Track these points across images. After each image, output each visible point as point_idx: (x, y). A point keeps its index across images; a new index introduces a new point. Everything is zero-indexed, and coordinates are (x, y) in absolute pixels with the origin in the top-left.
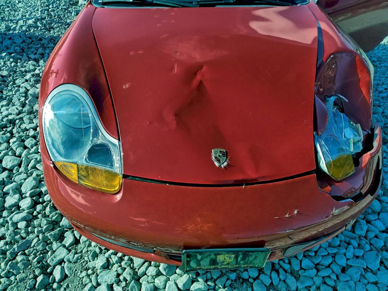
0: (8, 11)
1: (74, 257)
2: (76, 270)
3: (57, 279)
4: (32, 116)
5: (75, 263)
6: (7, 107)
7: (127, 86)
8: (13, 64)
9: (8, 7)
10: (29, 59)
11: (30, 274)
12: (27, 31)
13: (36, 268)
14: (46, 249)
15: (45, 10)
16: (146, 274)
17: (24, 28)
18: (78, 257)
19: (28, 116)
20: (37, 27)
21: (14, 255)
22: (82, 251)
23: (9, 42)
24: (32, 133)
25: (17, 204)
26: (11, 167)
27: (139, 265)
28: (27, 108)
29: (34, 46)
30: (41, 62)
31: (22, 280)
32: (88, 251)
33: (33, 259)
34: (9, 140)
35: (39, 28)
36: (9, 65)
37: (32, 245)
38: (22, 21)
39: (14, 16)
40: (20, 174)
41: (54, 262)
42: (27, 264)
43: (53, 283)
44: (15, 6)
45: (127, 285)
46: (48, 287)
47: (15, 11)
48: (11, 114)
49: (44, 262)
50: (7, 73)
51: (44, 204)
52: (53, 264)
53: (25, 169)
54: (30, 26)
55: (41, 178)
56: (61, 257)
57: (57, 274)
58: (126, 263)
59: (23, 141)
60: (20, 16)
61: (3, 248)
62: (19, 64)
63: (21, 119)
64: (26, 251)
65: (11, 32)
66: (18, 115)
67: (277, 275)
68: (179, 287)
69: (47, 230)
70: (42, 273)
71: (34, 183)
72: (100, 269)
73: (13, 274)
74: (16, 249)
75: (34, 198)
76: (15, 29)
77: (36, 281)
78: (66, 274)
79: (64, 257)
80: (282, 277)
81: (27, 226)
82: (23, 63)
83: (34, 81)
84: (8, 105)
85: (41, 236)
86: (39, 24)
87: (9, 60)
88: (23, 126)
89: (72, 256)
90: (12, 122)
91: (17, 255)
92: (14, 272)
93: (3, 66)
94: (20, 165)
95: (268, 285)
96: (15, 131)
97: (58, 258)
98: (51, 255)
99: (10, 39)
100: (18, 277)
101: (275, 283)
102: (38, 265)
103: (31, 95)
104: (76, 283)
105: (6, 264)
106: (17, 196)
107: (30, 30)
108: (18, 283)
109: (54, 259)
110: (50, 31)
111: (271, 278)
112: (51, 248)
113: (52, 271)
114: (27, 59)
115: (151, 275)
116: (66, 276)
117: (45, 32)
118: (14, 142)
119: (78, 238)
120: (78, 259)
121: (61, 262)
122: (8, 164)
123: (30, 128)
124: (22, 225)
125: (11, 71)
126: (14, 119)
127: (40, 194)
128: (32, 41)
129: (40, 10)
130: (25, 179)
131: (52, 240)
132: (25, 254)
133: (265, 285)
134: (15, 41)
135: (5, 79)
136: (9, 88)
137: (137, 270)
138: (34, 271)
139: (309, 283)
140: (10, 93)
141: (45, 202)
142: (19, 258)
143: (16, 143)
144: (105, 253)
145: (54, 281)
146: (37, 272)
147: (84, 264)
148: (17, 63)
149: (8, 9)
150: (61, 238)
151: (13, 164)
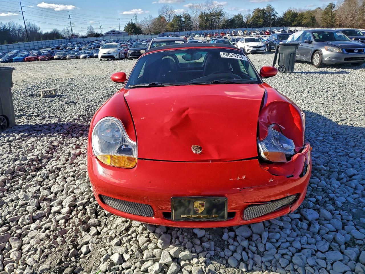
0: (60, 112)
1: (96, 240)
2: (97, 248)
3: (83, 252)
4: (73, 165)
5: (97, 244)
6: (56, 161)
7: (143, 118)
8: (61, 140)
9: (60, 110)
10: (73, 137)
11: (65, 248)
12: (72, 122)
13: (70, 245)
14: (77, 235)
15: (86, 111)
16: (147, 249)
17: (70, 121)
18: (99, 240)
19: (70, 166)
20: (80, 120)
21: (56, 237)
22: (102, 238)
23: (60, 128)
24: (72, 173)
25: (59, 211)
26: (57, 192)
27: (142, 243)
28: (69, 162)
29: (77, 130)
30: (81, 138)
31: (59, 251)
32: (106, 237)
33: (68, 239)
34: (56, 178)
35: (81, 121)
36: (59, 140)
37: (68, 232)
38: (69, 117)
39: (63, 115)
40: (63, 195)
41: (82, 242)
42: (64, 242)
43: (81, 255)
44: (65, 109)
45: (133, 254)
46: (77, 256)
47: (65, 112)
48: (58, 165)
49: (75, 243)
50: (57, 144)
51: (78, 212)
52: (82, 243)
53: (66, 193)
54: (75, 119)
55: (76, 198)
56: (88, 240)
57: (84, 249)
58: (133, 242)
59: (65, 178)
60: (68, 115)
61: (48, 234)
62: (65, 139)
63: (65, 167)
64: (64, 236)
65: (61, 123)
66: (63, 165)
67: (246, 254)
68: (171, 254)
69: (78, 225)
70: (74, 248)
71: (72, 199)
72: (115, 246)
73: (54, 247)
74: (57, 233)
75: (71, 208)
76: (64, 121)
77: (69, 252)
78: (89, 250)
79: (90, 240)
80: (250, 255)
81: (65, 223)
82: (68, 139)
83: (76, 147)
84: (56, 160)
85: (74, 228)
86: (81, 118)
87: (59, 137)
88: (66, 171)
89: (95, 239)
90: (59, 169)
91: (57, 237)
92: (55, 246)
93: (55, 140)
94: (62, 191)
95: (239, 259)
96: (60, 173)
97: (85, 240)
98: (80, 238)
99: (61, 126)
100: (57, 249)
101: (245, 259)
102: (71, 243)
103: (73, 154)
104: (97, 254)
105: (50, 241)
106: (60, 207)
107: (74, 122)
108: (56, 252)
109: (82, 241)
110: (88, 122)
111: (242, 255)
112: (80, 235)
113: (80, 248)
114: (71, 137)
115: (151, 248)
116: (90, 251)
117: (84, 123)
118: (59, 179)
119: (100, 231)
120: (99, 241)
121: (87, 243)
122: (55, 189)
123: (71, 172)
124: (62, 222)
125: (60, 143)
126: (60, 167)
127: (75, 206)
128: (75, 128)
129: (82, 111)
130: (65, 198)
131: (81, 231)
132: (63, 237)
133: (237, 260)
134: (64, 127)
135: (55, 147)
136: (58, 152)
137: (141, 246)
138: (68, 246)
139: (270, 258)
140: (58, 155)
141: (78, 210)
142: (59, 239)
143: (61, 179)
144: (118, 237)
145: (82, 253)
146: (70, 247)
147: (103, 244)
148: (64, 139)
149: (60, 111)
150: (88, 230)
151: (58, 190)
